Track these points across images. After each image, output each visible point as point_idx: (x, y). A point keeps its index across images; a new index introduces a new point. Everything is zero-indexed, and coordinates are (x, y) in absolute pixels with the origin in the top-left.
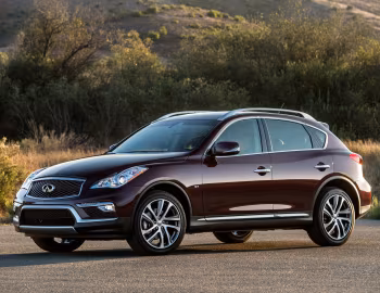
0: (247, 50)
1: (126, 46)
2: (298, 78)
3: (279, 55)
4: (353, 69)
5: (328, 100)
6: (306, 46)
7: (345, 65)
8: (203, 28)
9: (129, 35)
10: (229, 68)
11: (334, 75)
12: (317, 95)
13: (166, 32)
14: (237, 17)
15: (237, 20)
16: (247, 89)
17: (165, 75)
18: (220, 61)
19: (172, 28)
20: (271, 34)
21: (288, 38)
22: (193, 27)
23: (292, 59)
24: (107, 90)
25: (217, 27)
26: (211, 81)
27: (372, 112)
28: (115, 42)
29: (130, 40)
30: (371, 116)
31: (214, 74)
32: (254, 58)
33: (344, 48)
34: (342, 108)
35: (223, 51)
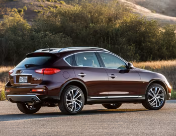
0: (70, 18)
1: (11, 16)
2: (96, 32)
3: (86, 21)
4: (121, 27)
5: (110, 42)
6: (99, 16)
7: (118, 26)
8: (45, 7)
9: (13, 10)
10: (62, 27)
11: (112, 30)
12: (104, 40)
13: (26, 9)
14: (61, 2)
15: (61, 3)
16: (71, 37)
17: (31, 30)
18: (57, 23)
19: (30, 7)
20: (82, 10)
21: (90, 12)
22: (40, 6)
23: (92, 23)
24: (3, 37)
25: (51, 6)
26: (54, 33)
27: (131, 48)
28: (6, 14)
29: (13, 13)
30: (130, 50)
31: (55, 30)
32: (74, 22)
33: (116, 17)
34: (116, 46)
35: (59, 19)
